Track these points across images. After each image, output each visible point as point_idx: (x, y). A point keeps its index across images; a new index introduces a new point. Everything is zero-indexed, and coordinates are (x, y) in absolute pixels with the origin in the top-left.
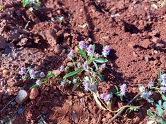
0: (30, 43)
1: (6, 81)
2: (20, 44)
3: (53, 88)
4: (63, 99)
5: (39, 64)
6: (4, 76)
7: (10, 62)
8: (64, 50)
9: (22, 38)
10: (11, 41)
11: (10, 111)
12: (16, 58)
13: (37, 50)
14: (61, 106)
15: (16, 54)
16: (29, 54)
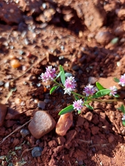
0: (58, 20)
1: (14, 82)
2: (42, 18)
3: (99, 115)
4: (116, 143)
5: (73, 59)
6: (12, 71)
7: (24, 48)
8: (115, 40)
9: (46, 8)
10: (29, 12)
11: (18, 145)
12: (35, 42)
13: (69, 32)
14: (111, 155)
15: (34, 36)
16: (56, 38)
